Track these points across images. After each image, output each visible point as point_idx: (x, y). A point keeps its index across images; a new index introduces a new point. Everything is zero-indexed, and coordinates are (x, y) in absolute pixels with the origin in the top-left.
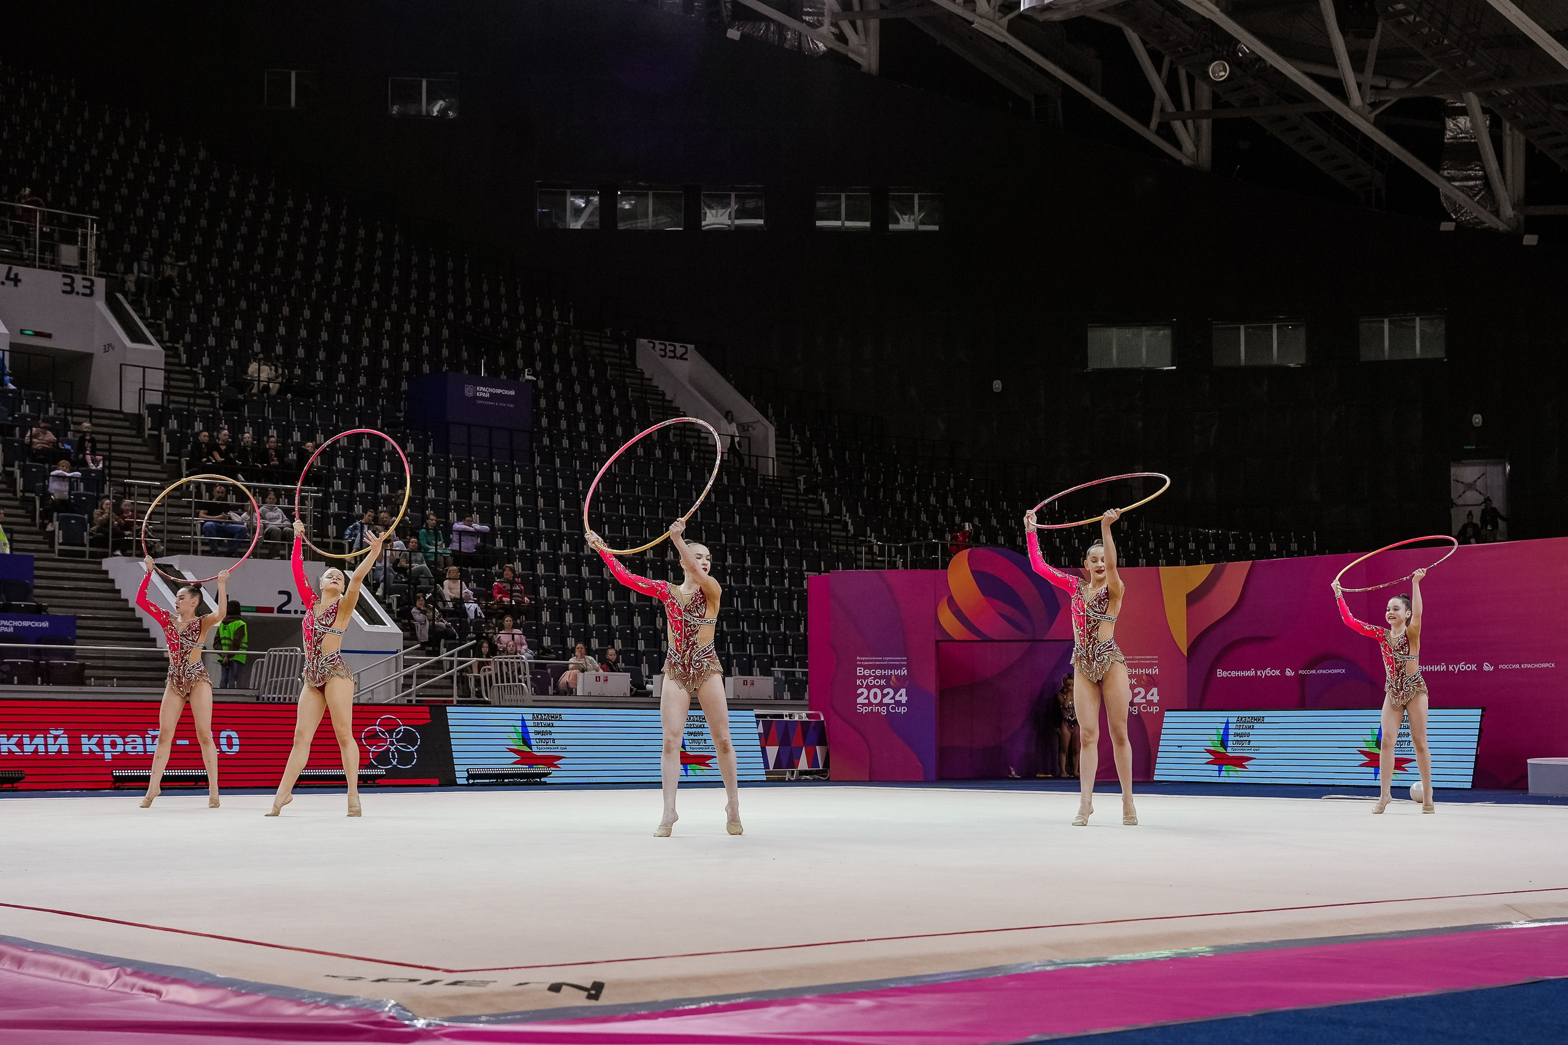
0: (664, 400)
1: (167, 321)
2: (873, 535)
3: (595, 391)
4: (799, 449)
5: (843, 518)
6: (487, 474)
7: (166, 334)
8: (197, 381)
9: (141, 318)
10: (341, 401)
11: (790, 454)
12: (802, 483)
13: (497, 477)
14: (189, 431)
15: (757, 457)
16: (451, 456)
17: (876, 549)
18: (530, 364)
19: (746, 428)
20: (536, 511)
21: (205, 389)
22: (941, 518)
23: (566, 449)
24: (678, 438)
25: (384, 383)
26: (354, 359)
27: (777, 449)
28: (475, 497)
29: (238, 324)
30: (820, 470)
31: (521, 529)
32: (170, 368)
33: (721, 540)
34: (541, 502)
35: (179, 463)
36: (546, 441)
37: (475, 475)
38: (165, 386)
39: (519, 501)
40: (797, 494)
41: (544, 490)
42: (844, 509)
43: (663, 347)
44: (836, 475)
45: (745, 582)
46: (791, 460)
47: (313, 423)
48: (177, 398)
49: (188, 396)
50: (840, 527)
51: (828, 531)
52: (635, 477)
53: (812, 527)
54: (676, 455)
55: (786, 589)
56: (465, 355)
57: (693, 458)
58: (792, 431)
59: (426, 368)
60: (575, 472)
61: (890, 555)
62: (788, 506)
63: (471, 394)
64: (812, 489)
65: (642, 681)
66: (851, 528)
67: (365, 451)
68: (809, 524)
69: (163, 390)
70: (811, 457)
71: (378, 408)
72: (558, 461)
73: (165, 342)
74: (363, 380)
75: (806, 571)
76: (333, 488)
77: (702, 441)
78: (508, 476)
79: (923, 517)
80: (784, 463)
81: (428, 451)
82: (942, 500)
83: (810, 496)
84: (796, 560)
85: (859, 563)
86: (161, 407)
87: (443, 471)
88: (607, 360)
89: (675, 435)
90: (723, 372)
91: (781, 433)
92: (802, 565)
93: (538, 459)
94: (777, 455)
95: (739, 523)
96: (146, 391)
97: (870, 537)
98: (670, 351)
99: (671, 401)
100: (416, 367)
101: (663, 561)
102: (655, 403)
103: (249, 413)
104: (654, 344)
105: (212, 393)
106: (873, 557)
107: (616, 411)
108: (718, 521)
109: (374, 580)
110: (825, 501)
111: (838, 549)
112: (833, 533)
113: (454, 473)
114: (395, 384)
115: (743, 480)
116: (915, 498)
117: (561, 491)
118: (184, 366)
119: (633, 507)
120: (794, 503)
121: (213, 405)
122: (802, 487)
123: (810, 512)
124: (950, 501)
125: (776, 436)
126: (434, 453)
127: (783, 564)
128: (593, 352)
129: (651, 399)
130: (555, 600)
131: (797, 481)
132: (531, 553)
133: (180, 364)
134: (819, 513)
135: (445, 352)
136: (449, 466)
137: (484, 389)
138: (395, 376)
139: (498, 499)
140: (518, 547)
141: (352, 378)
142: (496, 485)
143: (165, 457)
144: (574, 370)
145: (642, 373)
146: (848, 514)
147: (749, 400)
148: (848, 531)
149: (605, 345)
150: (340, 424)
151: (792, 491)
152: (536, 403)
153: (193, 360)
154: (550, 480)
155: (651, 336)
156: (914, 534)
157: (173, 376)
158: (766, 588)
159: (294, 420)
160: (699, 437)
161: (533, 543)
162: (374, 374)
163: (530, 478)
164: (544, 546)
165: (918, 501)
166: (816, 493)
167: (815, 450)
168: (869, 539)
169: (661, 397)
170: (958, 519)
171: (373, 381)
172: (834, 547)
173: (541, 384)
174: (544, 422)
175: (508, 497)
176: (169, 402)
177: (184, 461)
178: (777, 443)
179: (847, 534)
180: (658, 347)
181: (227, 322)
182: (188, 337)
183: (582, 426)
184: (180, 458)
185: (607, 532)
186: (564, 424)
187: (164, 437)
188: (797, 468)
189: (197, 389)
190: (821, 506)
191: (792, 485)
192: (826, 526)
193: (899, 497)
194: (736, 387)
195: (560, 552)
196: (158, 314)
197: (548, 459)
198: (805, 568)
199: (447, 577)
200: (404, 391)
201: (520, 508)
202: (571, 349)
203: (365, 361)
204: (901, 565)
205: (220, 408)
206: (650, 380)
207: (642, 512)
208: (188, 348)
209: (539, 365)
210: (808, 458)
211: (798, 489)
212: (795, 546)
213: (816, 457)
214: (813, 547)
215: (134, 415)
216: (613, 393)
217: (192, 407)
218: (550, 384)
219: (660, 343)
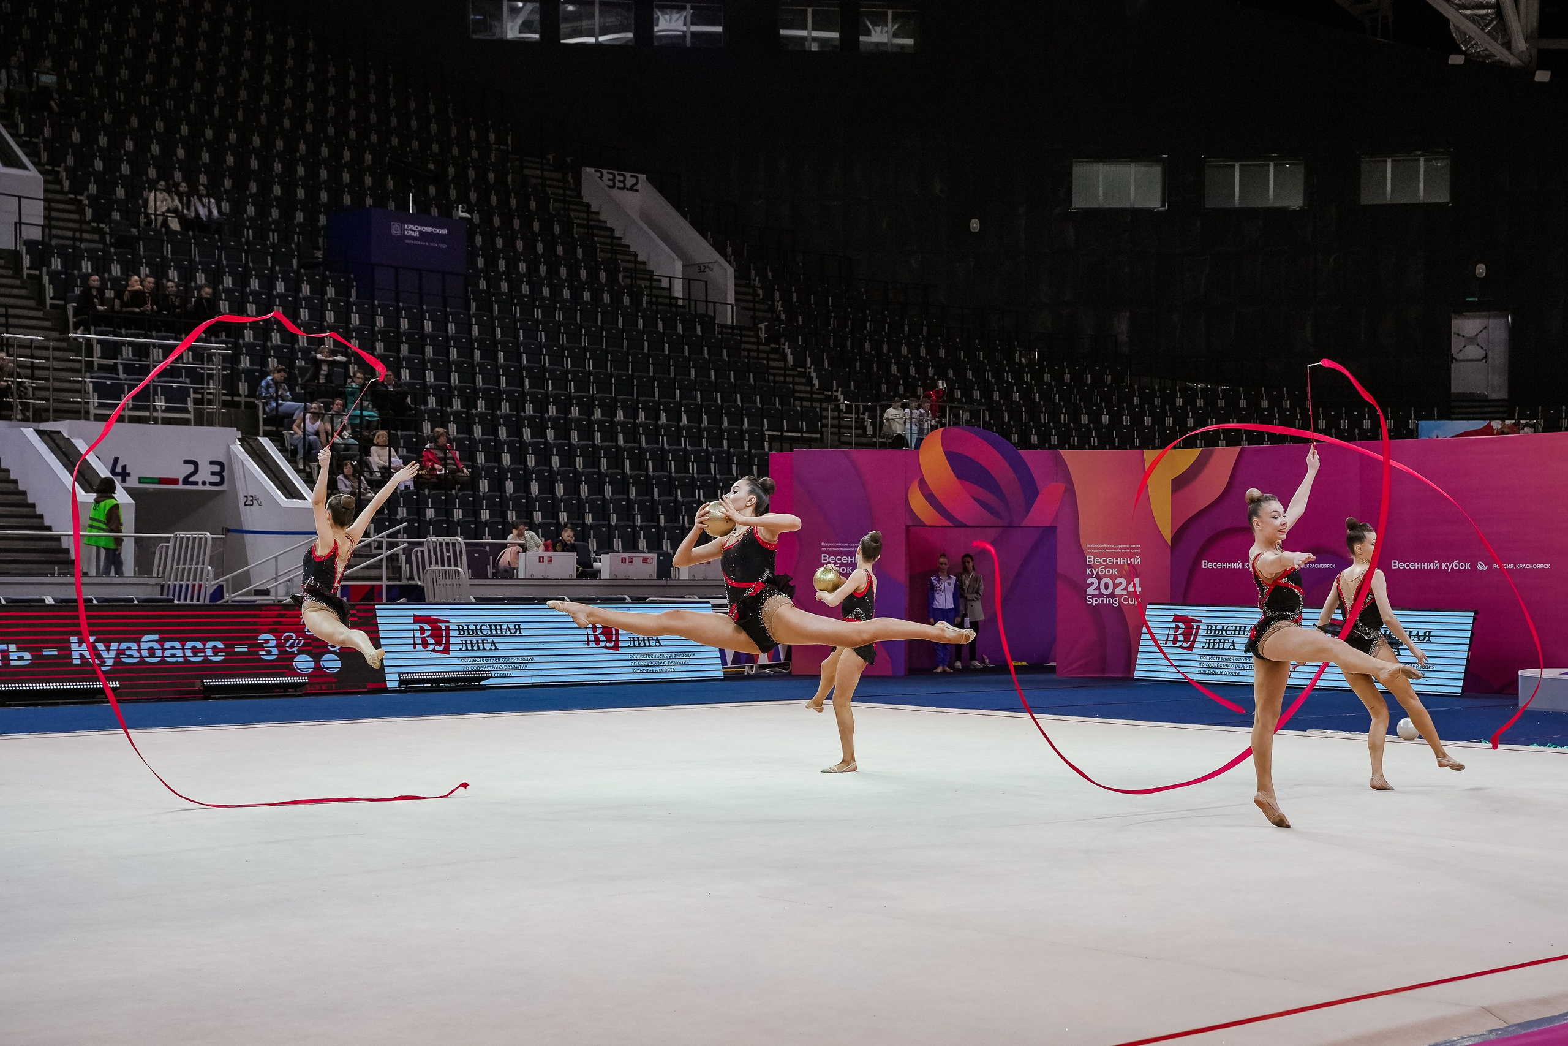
0: (613, 237)
1: (45, 141)
2: (840, 389)
3: (536, 226)
4: (760, 292)
5: (808, 370)
6: (417, 323)
7: (44, 157)
8: (82, 212)
9: (12, 135)
10: (251, 238)
11: (750, 298)
12: (763, 332)
13: (428, 326)
14: (76, 272)
15: (715, 303)
16: (376, 302)
17: (843, 407)
18: (463, 198)
19: (702, 268)
20: (472, 366)
21: (93, 221)
22: (912, 370)
23: (504, 294)
24: (628, 281)
25: (300, 217)
26: (265, 188)
27: (736, 293)
28: (404, 349)
29: (129, 145)
30: (783, 316)
31: (456, 386)
32: (50, 196)
33: (675, 398)
34: (477, 354)
35: (64, 308)
36: (483, 284)
37: (404, 324)
38: (45, 218)
39: (454, 353)
40: (759, 343)
41: (480, 341)
42: (809, 360)
43: (611, 177)
44: (801, 322)
45: (701, 445)
46: (751, 305)
47: (219, 263)
48: (60, 232)
49: (74, 230)
50: (804, 380)
51: (791, 386)
52: (581, 326)
53: (774, 381)
54: (626, 300)
55: (745, 453)
56: (391, 184)
57: (644, 305)
58: (753, 272)
59: (347, 200)
60: (515, 320)
61: (857, 413)
62: (748, 357)
63: (398, 233)
64: (773, 338)
65: (590, 557)
66: (816, 382)
67: (279, 296)
68: (771, 378)
69: (42, 223)
70: (773, 301)
71: (293, 246)
72: (496, 306)
73: (44, 165)
74: (275, 213)
75: (767, 430)
76: (244, 339)
77: (655, 284)
78: (441, 325)
79: (894, 369)
80: (743, 308)
81: (351, 296)
82: (914, 349)
83: (773, 346)
84: (756, 421)
85: (824, 421)
86: (42, 243)
87: (368, 319)
88: (549, 191)
89: (624, 277)
90: (678, 206)
91: (741, 276)
92: (763, 425)
93: (473, 305)
94: (736, 300)
95: (696, 378)
96: (23, 225)
97: (837, 391)
98: (619, 181)
99: (620, 238)
100: (335, 197)
101: (612, 422)
102: (603, 240)
103: (144, 251)
104: (602, 173)
105: (101, 226)
106: (839, 414)
107: (560, 250)
108: (672, 375)
109: (291, 445)
110: (788, 351)
111: (801, 406)
112: (797, 387)
113: (380, 321)
114: (312, 218)
115: (699, 328)
116: (885, 347)
117: (499, 342)
118: (66, 193)
119: (578, 361)
120: (755, 354)
121: (102, 240)
122: (763, 335)
123: (772, 364)
124: (923, 352)
125: (736, 278)
126: (357, 298)
127: (742, 424)
128: (534, 181)
129: (597, 236)
130: (494, 468)
131: (758, 330)
132: (467, 413)
133: (61, 192)
134: (782, 364)
135: (368, 180)
136: (373, 315)
137: (413, 228)
138: (311, 207)
139: (429, 351)
140: (452, 407)
141: (263, 211)
142: (428, 336)
143: (48, 302)
144: (513, 202)
145: (588, 205)
146: (813, 367)
147: (706, 238)
148: (813, 385)
149: (546, 174)
150: (251, 265)
151: (752, 340)
152: (471, 240)
153: (78, 187)
154: (488, 329)
155: (599, 165)
156: (884, 388)
157: (53, 205)
158: (724, 452)
159: (197, 259)
160: (651, 280)
161: (469, 402)
162: (288, 205)
163: (464, 327)
164: (481, 405)
165: (889, 350)
166: (778, 343)
167: (777, 294)
168: (835, 394)
169: (608, 233)
170: (931, 371)
171: (287, 215)
172: (798, 403)
173: (477, 218)
174: (481, 262)
175: (442, 350)
176: (51, 237)
177: (71, 307)
178: (736, 285)
179: (812, 389)
180: (607, 176)
181: (116, 143)
182: (70, 160)
183: (523, 267)
184: (67, 302)
185: (550, 389)
186: (502, 265)
187: (46, 279)
188: (757, 314)
189: (82, 221)
190: (784, 358)
191: (752, 333)
192: (790, 379)
193: (867, 346)
194: (693, 224)
195: (498, 412)
196: (34, 130)
197: (485, 306)
198: (766, 427)
199: (375, 442)
200: (323, 227)
201: (454, 362)
202: (510, 178)
203: (277, 190)
204: (869, 424)
205: (112, 245)
206: (598, 213)
207: (590, 365)
208: (71, 173)
209: (473, 196)
210: (769, 303)
211: (759, 338)
212: (755, 403)
213: (778, 302)
214: (775, 405)
215: (8, 251)
216: (557, 229)
217: (78, 244)
218: (487, 219)
219: (608, 173)
